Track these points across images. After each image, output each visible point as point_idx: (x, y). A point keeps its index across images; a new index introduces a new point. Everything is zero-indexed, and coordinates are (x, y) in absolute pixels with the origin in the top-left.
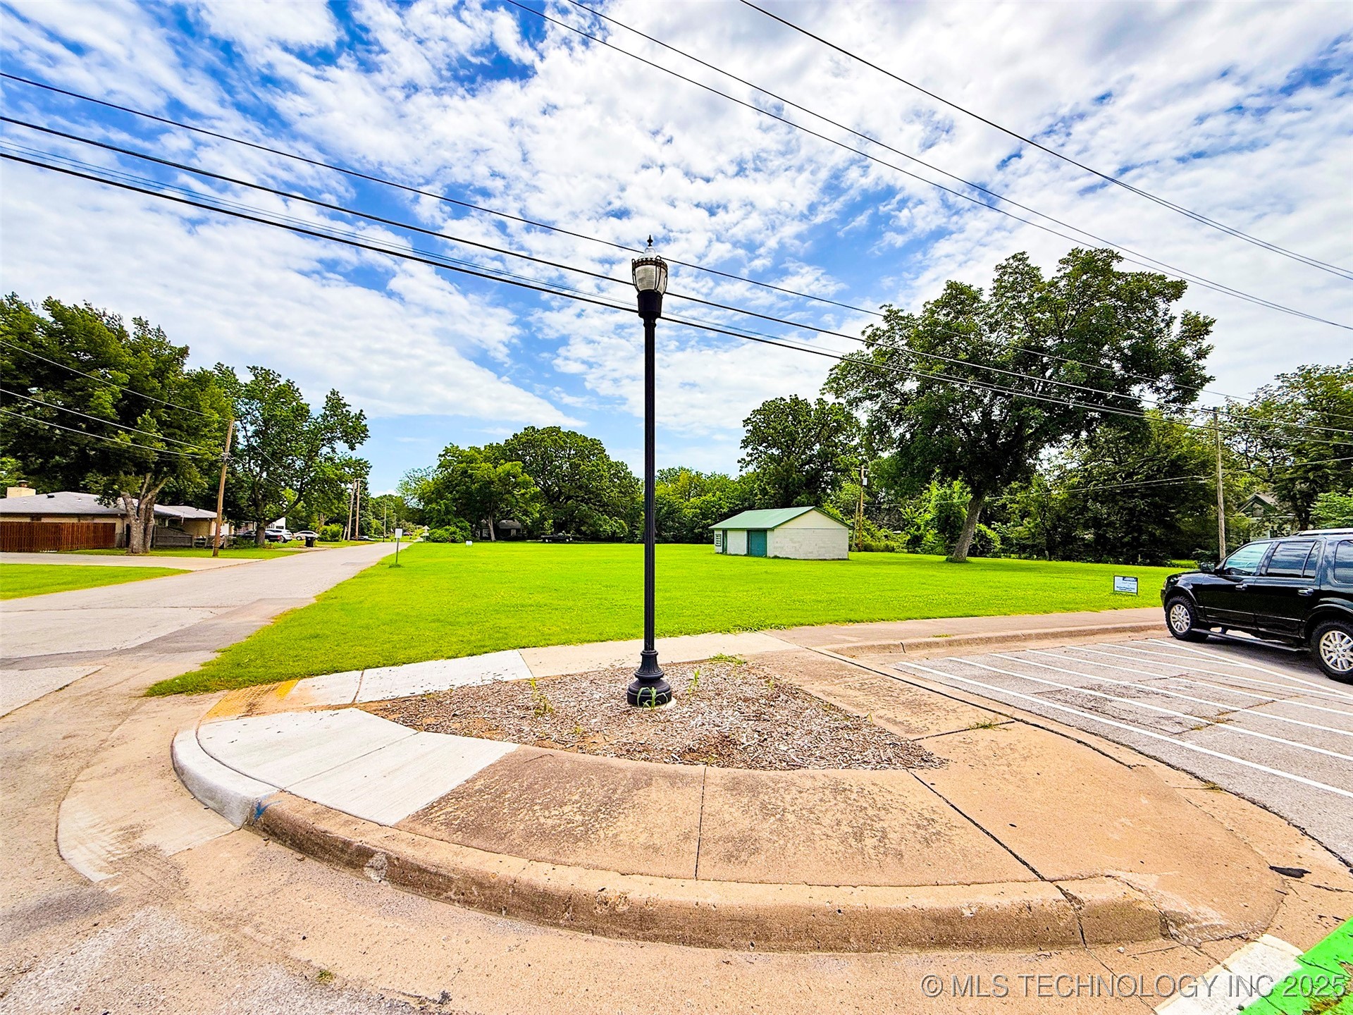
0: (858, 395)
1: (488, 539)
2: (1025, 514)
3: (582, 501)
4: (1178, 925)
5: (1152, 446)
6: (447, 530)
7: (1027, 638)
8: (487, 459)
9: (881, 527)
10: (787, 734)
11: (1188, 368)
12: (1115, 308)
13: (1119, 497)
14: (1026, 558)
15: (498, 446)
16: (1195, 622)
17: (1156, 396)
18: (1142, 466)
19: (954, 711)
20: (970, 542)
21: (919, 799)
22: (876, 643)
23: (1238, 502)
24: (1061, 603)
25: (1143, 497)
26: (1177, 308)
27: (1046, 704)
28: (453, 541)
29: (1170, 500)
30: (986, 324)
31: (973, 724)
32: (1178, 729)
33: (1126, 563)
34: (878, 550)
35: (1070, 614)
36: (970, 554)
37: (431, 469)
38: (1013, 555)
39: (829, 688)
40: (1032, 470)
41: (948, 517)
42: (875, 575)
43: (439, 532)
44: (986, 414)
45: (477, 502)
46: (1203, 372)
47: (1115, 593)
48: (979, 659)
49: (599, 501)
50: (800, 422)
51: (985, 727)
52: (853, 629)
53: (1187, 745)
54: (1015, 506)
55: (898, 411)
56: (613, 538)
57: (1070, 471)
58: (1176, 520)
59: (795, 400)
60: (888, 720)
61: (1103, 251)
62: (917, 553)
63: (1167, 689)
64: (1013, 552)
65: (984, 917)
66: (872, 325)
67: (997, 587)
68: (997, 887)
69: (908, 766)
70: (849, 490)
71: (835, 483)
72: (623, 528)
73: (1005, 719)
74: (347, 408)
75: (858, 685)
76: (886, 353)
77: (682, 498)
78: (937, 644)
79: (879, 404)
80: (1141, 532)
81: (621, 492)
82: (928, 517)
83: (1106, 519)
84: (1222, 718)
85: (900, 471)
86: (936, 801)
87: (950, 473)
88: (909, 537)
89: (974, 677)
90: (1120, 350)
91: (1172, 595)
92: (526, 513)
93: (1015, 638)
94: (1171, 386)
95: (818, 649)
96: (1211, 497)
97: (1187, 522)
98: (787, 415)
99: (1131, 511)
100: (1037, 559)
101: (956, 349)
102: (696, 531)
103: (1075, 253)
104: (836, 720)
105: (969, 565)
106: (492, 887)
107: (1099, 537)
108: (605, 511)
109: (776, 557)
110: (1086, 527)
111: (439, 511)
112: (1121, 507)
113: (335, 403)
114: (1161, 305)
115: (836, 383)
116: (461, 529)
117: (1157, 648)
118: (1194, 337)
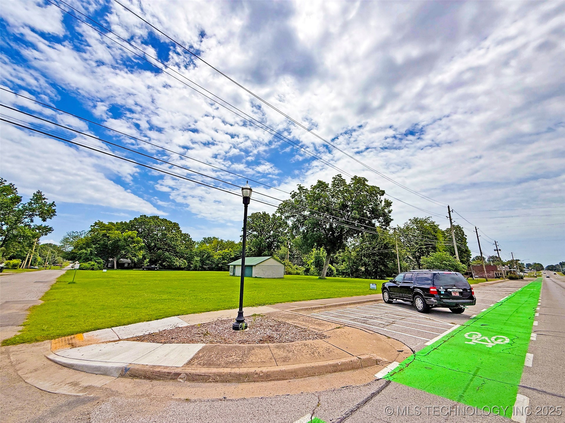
0: (289, 215)
1: (112, 268)
2: (343, 261)
3: (166, 251)
4: (379, 362)
5: (379, 240)
6: (89, 263)
7: (347, 304)
8: (118, 229)
9: (294, 265)
10: (287, 334)
11: (387, 216)
12: (367, 195)
13: (371, 256)
14: (344, 277)
15: (126, 223)
16: (390, 298)
17: (379, 223)
18: (377, 246)
19: (330, 325)
20: (326, 271)
21: (325, 345)
22: (304, 308)
23: (402, 258)
24: (356, 293)
25: (378, 256)
26: (383, 198)
27: (353, 322)
28: (93, 269)
29: (385, 257)
30: (330, 195)
31: (335, 328)
32: (383, 326)
33: (374, 279)
34: (294, 274)
35: (358, 297)
36: (327, 276)
37: (83, 232)
38: (340, 276)
39: (294, 322)
40: (345, 246)
41: (319, 261)
42: (295, 284)
43: (86, 265)
44: (331, 225)
45: (109, 249)
46: (391, 217)
47: (370, 289)
48: (334, 311)
49: (174, 251)
50: (266, 222)
51: (338, 328)
52: (295, 304)
53: (385, 329)
54: (340, 258)
55: (303, 222)
56: (179, 269)
57: (357, 246)
58: (387, 264)
59: (264, 214)
60: (313, 328)
61: (363, 178)
62: (308, 275)
63: (382, 316)
64: (340, 275)
65: (343, 364)
66: (294, 191)
67: (336, 288)
68: (345, 358)
69: (321, 339)
70: (283, 250)
71: (278, 247)
72: (185, 264)
73: (343, 326)
74: (45, 200)
75: (302, 320)
76: (298, 201)
77: (213, 251)
78: (321, 308)
79: (296, 219)
80: (378, 268)
81: (185, 247)
82: (312, 261)
83: (368, 263)
84: (393, 323)
85: (303, 244)
86: (329, 345)
87: (320, 245)
88: (304, 269)
89: (333, 317)
90: (369, 208)
91: (384, 289)
92: (135, 256)
93: (343, 305)
94: (383, 221)
95: (286, 310)
96: (395, 257)
97: (390, 265)
98: (261, 219)
99: (375, 260)
100: (348, 277)
101: (321, 202)
102: (220, 265)
103: (355, 177)
104: (299, 329)
105: (325, 280)
106: (223, 376)
107: (366, 269)
108: (176, 255)
109: (256, 277)
110: (362, 266)
111: (86, 253)
112: (372, 259)
113: (38, 197)
114: (379, 197)
115: (281, 210)
116: (98, 263)
117: (380, 306)
118: (387, 207)
